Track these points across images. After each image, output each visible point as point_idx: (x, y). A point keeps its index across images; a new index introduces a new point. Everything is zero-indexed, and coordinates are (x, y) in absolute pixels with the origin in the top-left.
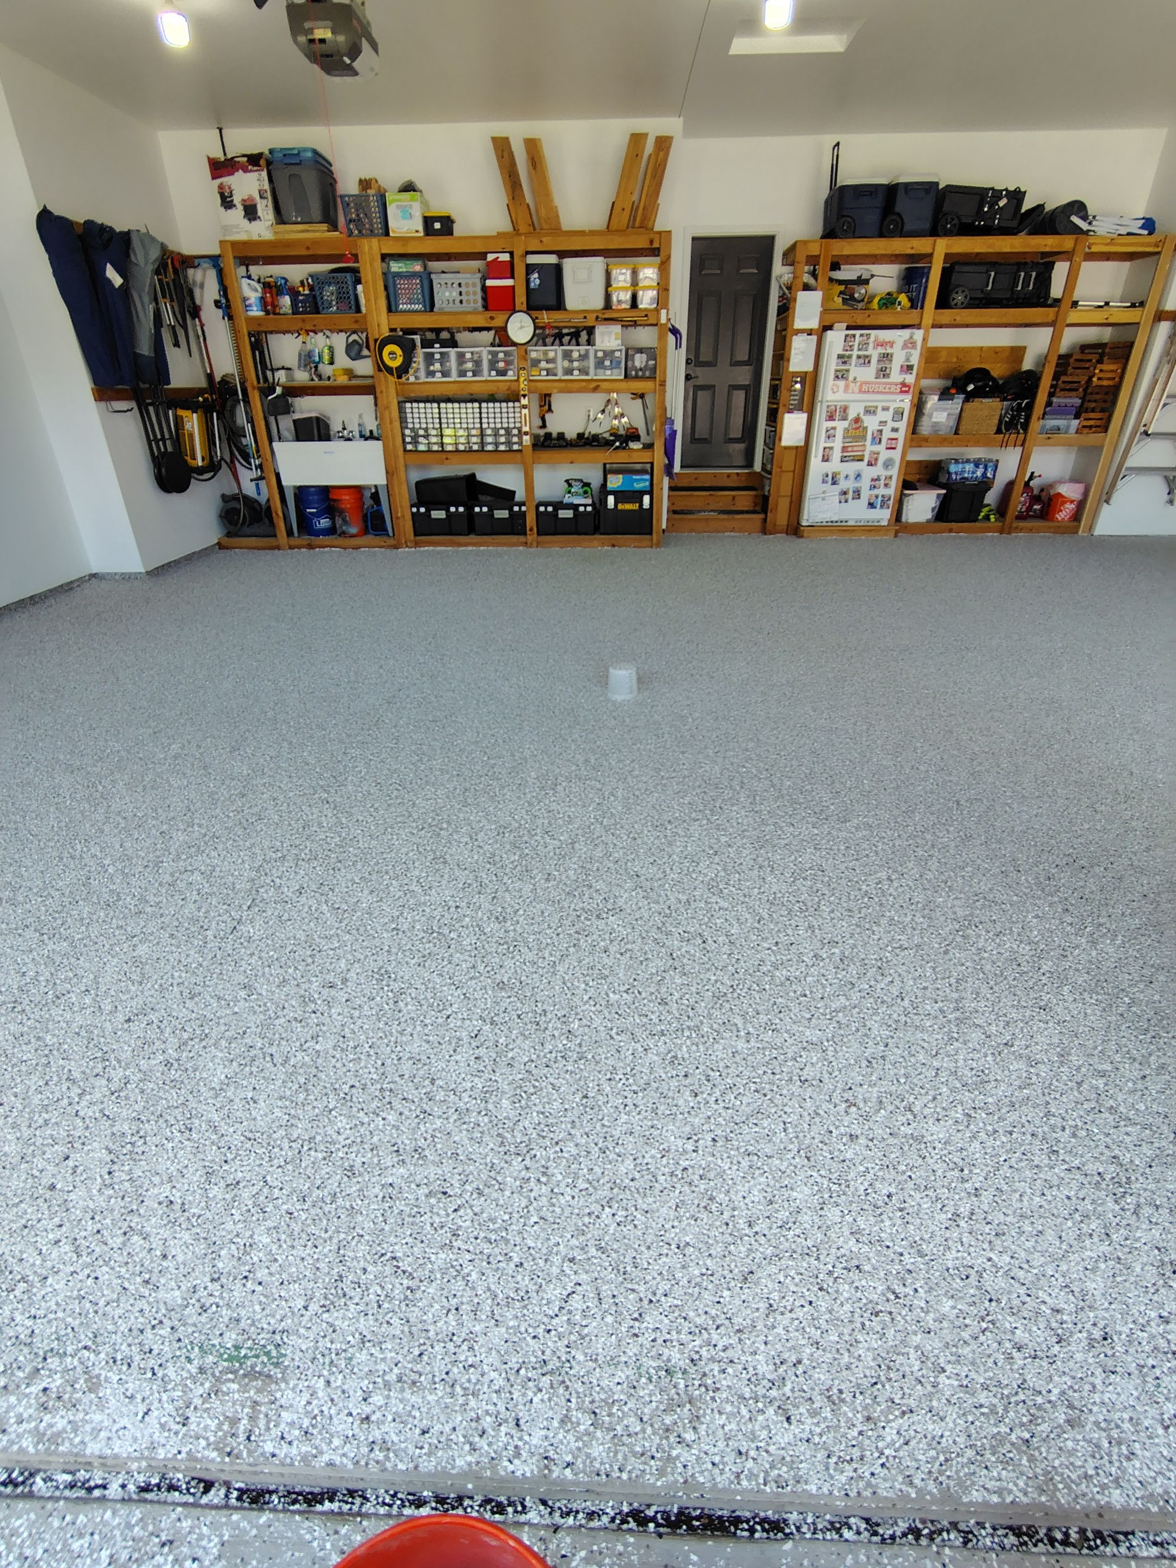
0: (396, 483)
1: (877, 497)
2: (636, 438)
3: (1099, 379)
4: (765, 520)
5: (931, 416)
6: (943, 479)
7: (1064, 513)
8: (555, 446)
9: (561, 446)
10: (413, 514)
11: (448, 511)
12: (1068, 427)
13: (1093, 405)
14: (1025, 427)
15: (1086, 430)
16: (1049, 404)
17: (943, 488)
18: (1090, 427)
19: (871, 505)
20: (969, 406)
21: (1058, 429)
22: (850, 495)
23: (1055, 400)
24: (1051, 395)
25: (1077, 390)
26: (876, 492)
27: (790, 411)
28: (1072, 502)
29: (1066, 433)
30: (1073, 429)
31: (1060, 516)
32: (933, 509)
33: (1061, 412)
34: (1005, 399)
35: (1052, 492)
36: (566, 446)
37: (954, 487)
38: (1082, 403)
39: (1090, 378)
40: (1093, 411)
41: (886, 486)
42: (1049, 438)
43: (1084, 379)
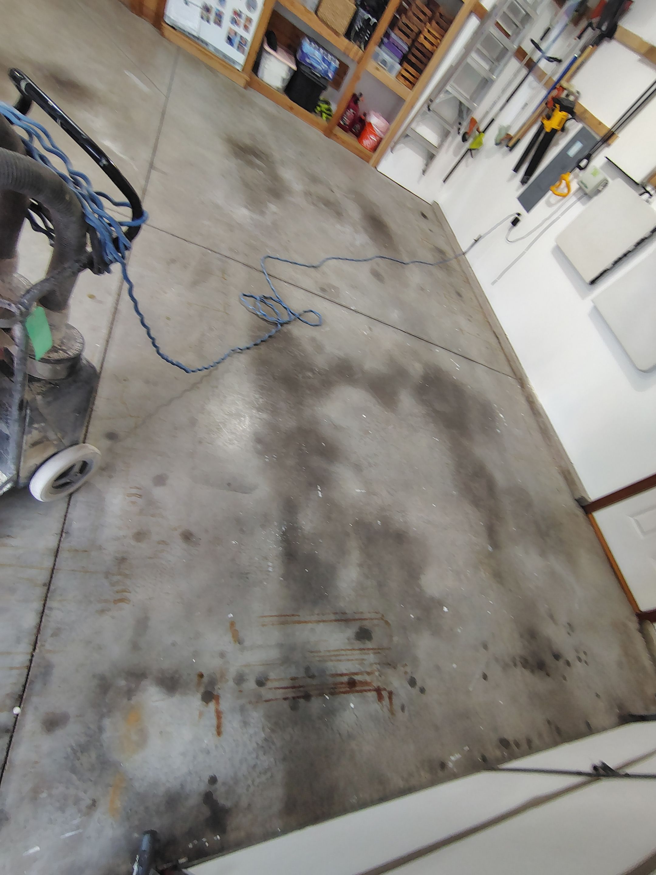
1: (236, 34)
3: (425, 38)
6: (298, 53)
7: (369, 141)
12: (392, 67)
13: (413, 59)
14: (366, 43)
15: (402, 79)
16: (387, 35)
17: (295, 63)
18: (405, 78)
19: (230, 40)
21: (384, 62)
22: (212, 16)
23: (391, 33)
24: (391, 26)
25: (408, 37)
26: (235, 28)
28: (375, 135)
29: (389, 71)
30: (395, 72)
31: (366, 142)
32: (284, 80)
33: (393, 48)
35: (368, 119)
37: (302, 68)
38: (408, 52)
39: (420, 32)
40: (412, 65)
41: (246, 28)
42: (377, 69)
43: (416, 30)
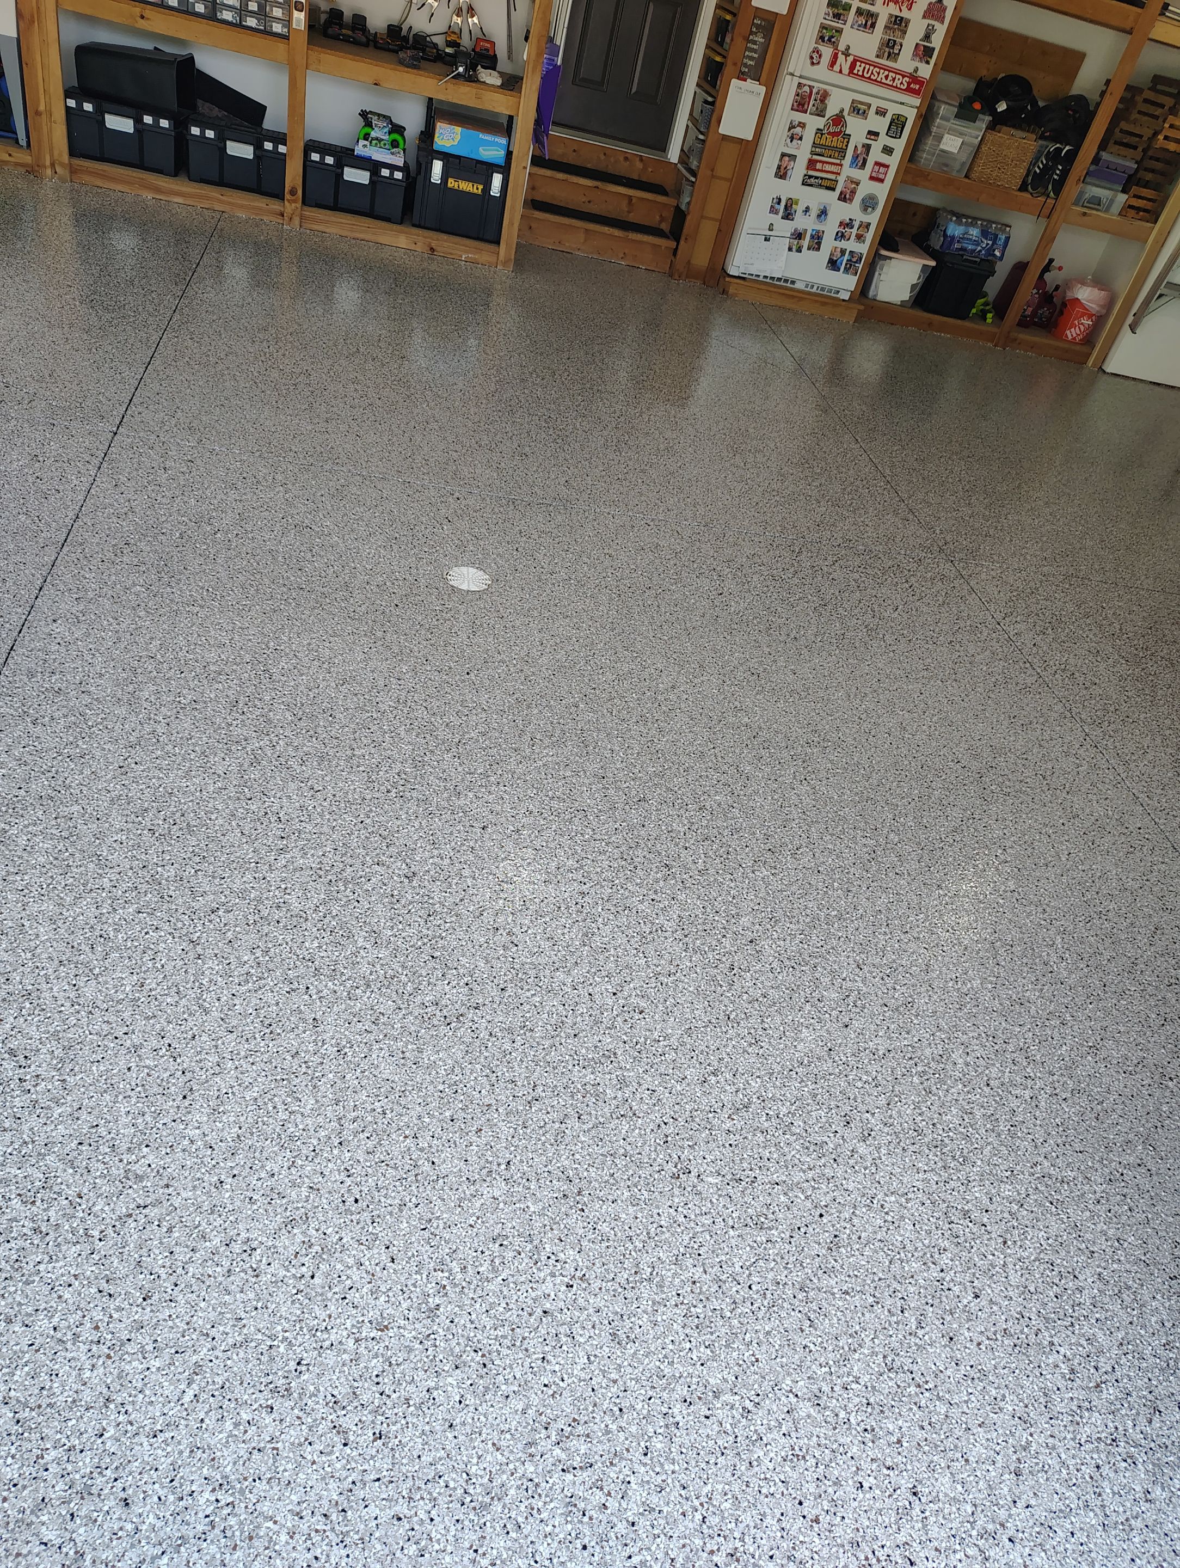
0: (36, 40)
1: (843, 252)
2: (490, 61)
3: (1166, 138)
4: (675, 254)
5: (939, 138)
6: (936, 242)
7: (1077, 330)
8: (346, 40)
9: (356, 43)
10: (68, 109)
11: (138, 121)
12: (1112, 201)
13: (1149, 176)
14: (1059, 187)
15: (1132, 213)
16: (1096, 160)
17: (934, 258)
18: (1138, 209)
19: (833, 264)
20: (993, 136)
21: (1098, 200)
22: (806, 243)
23: (1105, 155)
24: (1103, 146)
25: (1135, 148)
26: (843, 244)
27: (742, 77)
29: (1107, 210)
30: (1116, 208)
31: (1071, 333)
32: (913, 287)
33: (1109, 176)
34: (1042, 137)
35: (1069, 295)
36: (366, 45)
37: (948, 259)
38: (1137, 170)
39: (1156, 134)
40: (1146, 185)
41: (859, 237)
42: (1085, 214)
43: (1147, 133)
